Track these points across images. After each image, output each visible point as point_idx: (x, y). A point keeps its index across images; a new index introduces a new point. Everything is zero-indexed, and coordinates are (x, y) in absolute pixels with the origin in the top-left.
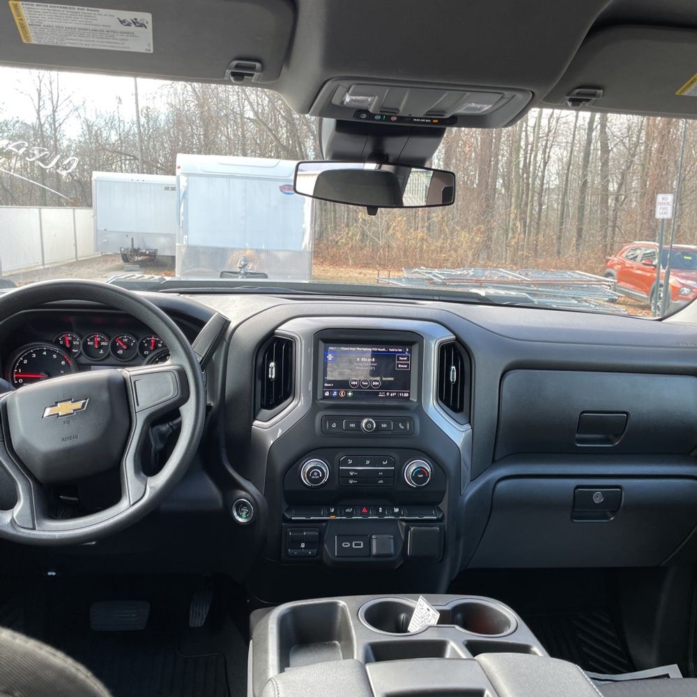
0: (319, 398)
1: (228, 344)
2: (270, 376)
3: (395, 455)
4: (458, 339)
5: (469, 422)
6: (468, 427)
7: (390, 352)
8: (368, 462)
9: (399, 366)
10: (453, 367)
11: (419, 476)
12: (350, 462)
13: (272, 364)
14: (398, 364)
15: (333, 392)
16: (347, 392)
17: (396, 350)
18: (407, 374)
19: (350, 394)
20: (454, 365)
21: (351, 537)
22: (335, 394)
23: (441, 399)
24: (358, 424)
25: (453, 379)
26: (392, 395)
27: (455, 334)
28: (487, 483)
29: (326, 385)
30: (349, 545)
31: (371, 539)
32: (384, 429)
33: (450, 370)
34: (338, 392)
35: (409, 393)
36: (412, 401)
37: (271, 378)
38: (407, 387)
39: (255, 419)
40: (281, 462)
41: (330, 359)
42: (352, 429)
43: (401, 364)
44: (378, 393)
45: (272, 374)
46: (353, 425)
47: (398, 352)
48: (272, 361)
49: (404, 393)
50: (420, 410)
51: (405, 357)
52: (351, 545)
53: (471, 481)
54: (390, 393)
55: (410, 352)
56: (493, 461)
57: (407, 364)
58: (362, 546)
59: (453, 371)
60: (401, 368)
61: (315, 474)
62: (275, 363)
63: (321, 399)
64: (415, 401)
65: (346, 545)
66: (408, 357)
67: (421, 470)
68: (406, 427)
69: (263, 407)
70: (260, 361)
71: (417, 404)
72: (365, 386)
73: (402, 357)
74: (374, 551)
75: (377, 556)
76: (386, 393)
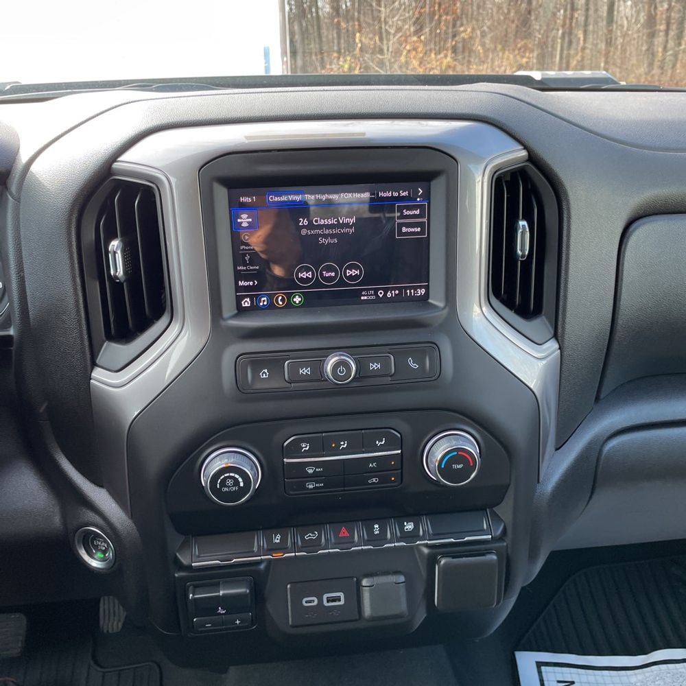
0: (226, 314)
1: (18, 200)
2: (112, 273)
3: (401, 426)
4: (532, 158)
5: (555, 336)
6: (553, 345)
7: (383, 198)
8: (344, 445)
9: (404, 230)
10: (523, 223)
11: (455, 466)
12: (305, 447)
13: (115, 244)
14: (401, 225)
15: (258, 297)
16: (289, 296)
17: (396, 194)
18: (422, 246)
19: (297, 300)
20: (524, 218)
21: (319, 585)
22: (264, 301)
23: (497, 294)
24: (318, 367)
25: (522, 249)
26: (389, 295)
27: (526, 147)
28: (588, 449)
29: (241, 283)
30: (316, 603)
31: (358, 585)
32: (375, 374)
33: (516, 231)
34: (270, 297)
35: (427, 288)
36: (435, 307)
37: (116, 277)
38: (422, 275)
39: (94, 364)
40: (156, 457)
41: (245, 225)
42: (305, 379)
43: (408, 225)
44: (358, 293)
45: (118, 268)
46: (305, 371)
47: (400, 199)
48: (114, 237)
49: (415, 288)
50: (453, 325)
51: (415, 207)
52: (320, 601)
53: (557, 449)
54: (386, 290)
55: (427, 196)
56: (597, 399)
57: (421, 225)
58: (342, 602)
59: (523, 233)
60: (407, 234)
61: (230, 482)
62: (122, 241)
63: (234, 317)
64: (441, 304)
65: (310, 601)
66: (421, 207)
67: (459, 455)
68: (422, 365)
69: (110, 337)
70: (89, 236)
71: (446, 311)
72: (330, 279)
73: (409, 208)
74: (367, 611)
75: (373, 619)
76: (376, 290)
